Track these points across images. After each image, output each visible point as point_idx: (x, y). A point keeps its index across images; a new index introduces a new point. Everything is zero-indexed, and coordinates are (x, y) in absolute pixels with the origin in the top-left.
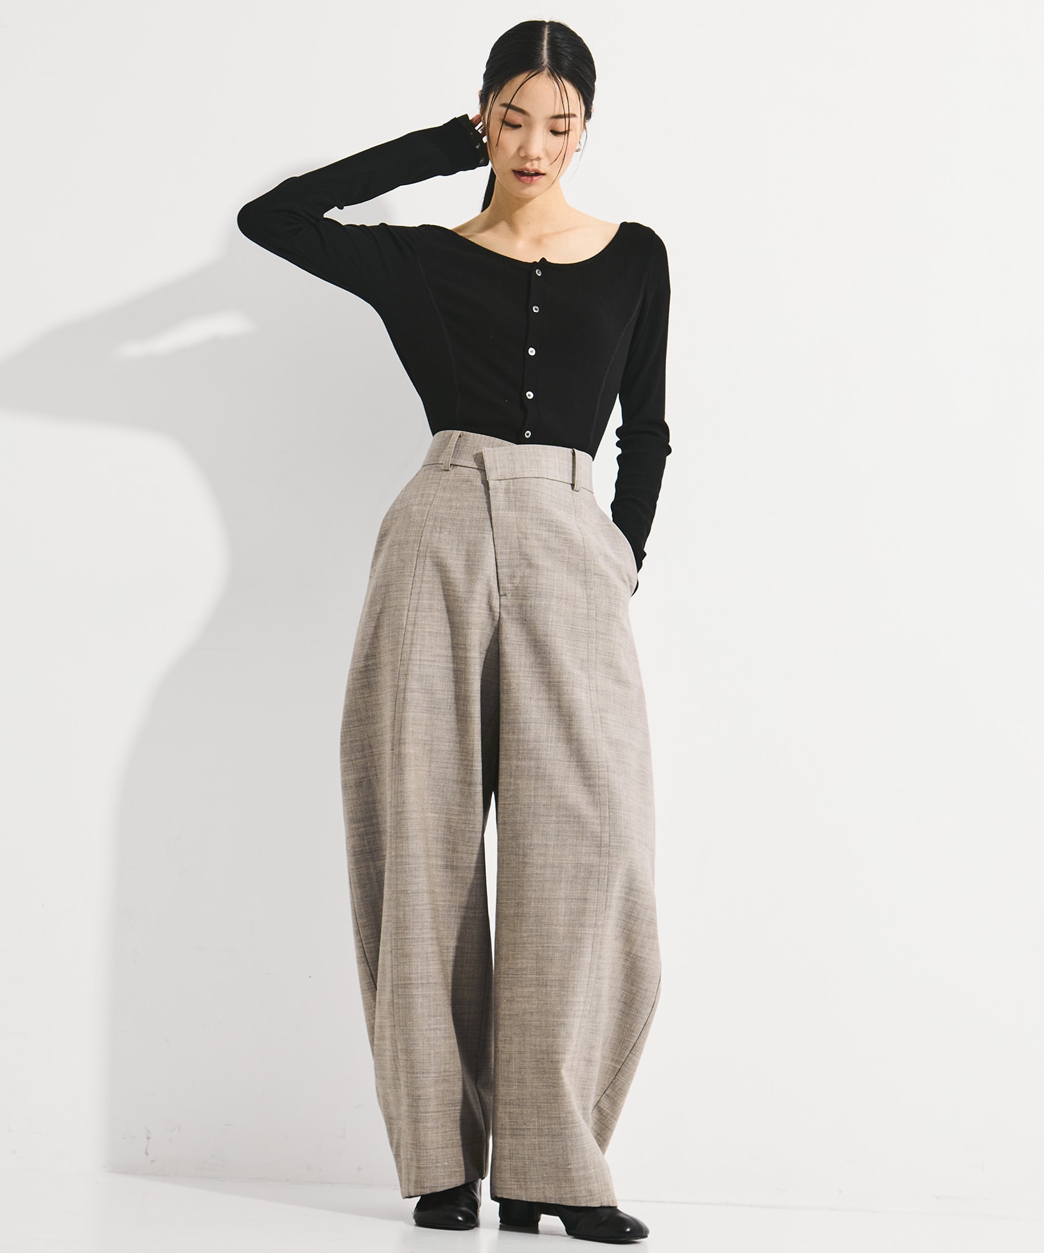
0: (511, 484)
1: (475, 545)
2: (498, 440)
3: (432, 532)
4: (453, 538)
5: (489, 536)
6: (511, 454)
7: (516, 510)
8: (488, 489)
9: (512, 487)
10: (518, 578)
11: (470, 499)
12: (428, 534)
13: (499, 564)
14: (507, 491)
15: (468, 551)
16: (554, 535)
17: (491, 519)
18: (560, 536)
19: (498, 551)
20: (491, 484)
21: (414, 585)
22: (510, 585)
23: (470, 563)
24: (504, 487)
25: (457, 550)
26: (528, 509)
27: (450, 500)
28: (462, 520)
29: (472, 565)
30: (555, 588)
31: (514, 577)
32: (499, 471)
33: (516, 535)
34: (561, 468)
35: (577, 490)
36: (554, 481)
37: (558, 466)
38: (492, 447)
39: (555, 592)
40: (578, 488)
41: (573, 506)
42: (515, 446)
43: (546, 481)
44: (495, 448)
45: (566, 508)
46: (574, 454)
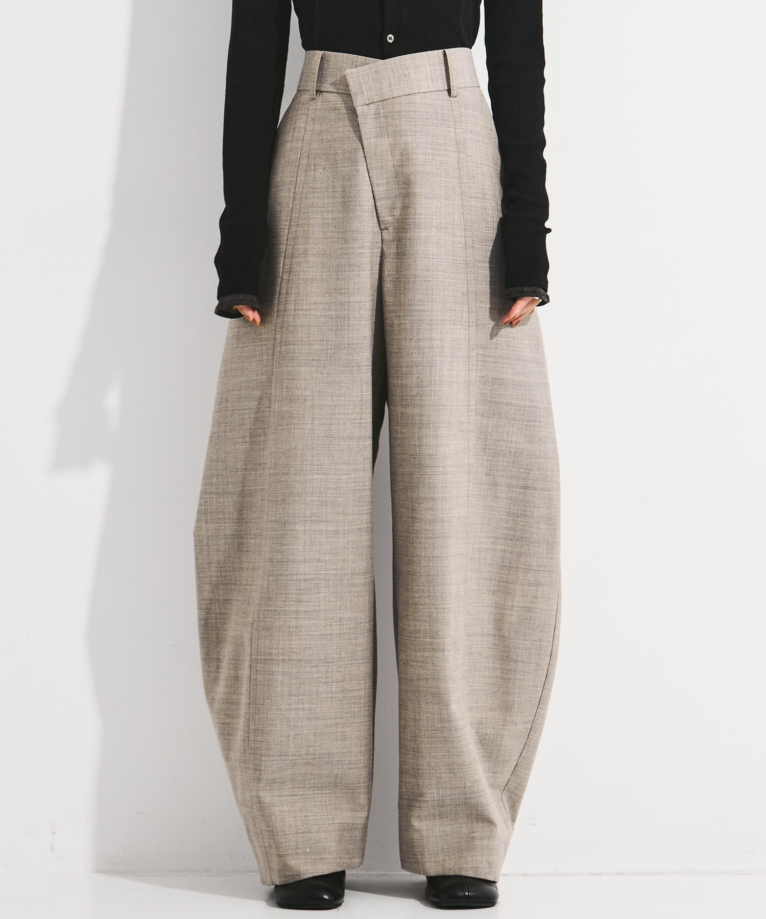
0: (381, 107)
1: (349, 179)
2: (361, 58)
3: (306, 171)
4: (329, 175)
5: (362, 168)
6: (377, 72)
7: (388, 136)
8: (357, 116)
9: (382, 111)
10: (398, 210)
11: (340, 129)
12: (304, 174)
13: (377, 197)
14: (377, 115)
15: (343, 187)
16: (431, 158)
17: (363, 149)
18: (437, 158)
19: (374, 183)
20: (359, 110)
21: (290, 229)
22: (390, 218)
23: (347, 200)
24: (373, 111)
25: (333, 187)
26: (402, 133)
28: (335, 154)
29: (349, 201)
30: (434, 217)
31: (394, 208)
32: (365, 94)
33: (391, 164)
34: (433, 76)
35: (455, 95)
36: (428, 93)
37: (429, 75)
38: (356, 67)
39: (434, 221)
40: (455, 92)
41: (452, 117)
42: (380, 62)
43: (418, 96)
44: (359, 68)
45: (443, 122)
46: (445, 55)
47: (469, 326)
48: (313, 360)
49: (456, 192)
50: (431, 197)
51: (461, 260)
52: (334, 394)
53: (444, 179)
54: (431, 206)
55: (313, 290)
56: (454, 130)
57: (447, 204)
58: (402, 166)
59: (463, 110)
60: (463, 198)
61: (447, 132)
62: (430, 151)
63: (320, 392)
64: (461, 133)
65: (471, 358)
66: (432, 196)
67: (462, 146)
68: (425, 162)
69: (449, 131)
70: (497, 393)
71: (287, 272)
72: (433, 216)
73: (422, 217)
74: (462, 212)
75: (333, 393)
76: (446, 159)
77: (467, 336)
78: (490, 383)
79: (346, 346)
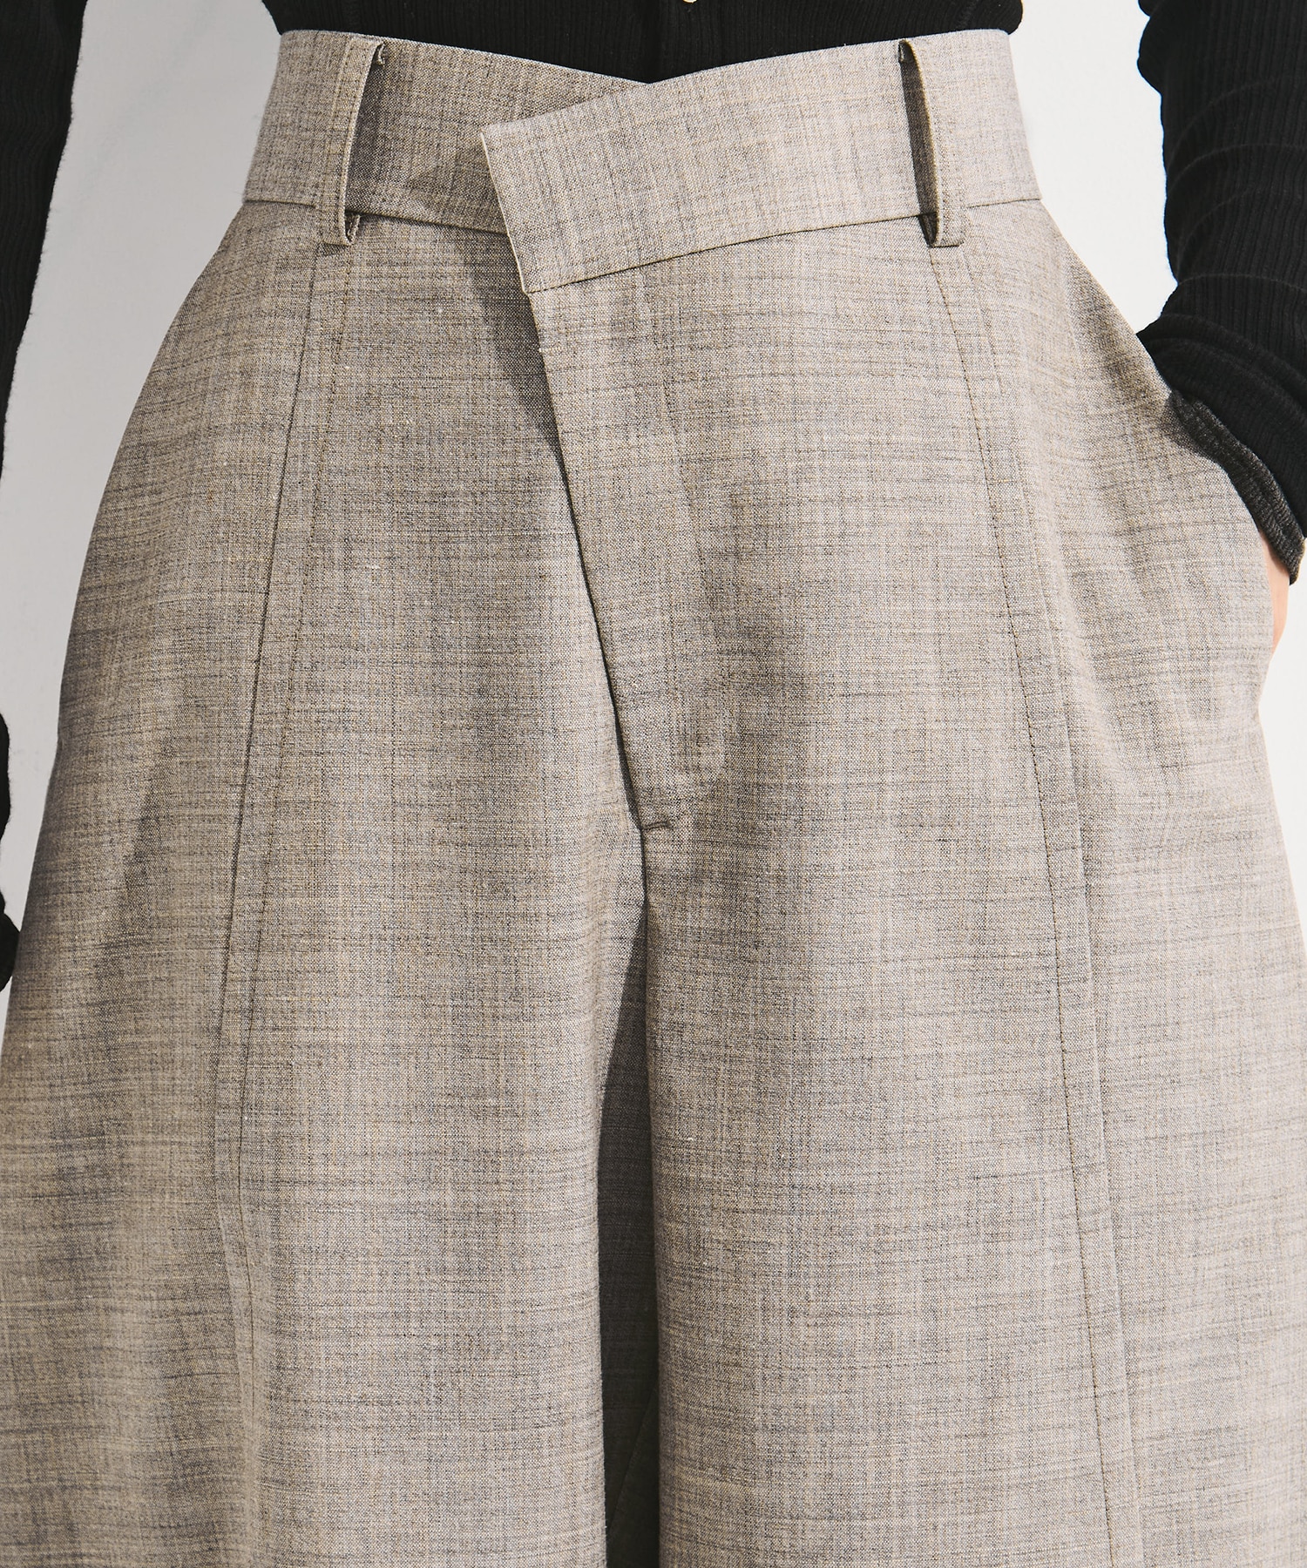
0: (640, 292)
1: (507, 612)
2: (549, 75)
3: (308, 568)
4: (413, 589)
5: (562, 565)
6: (621, 140)
7: (674, 421)
8: (534, 334)
9: (645, 313)
10: (719, 746)
11: (459, 389)
12: (297, 579)
13: (623, 690)
14: (624, 330)
15: (480, 645)
16: (866, 515)
17: (565, 478)
18: (891, 516)
19: (617, 620)
20: (544, 307)
21: (246, 823)
22: (681, 779)
23: (498, 704)
24: (605, 312)
25: (436, 643)
26: (737, 410)
27: (369, 400)
28: (440, 497)
29: (506, 711)
30: (889, 778)
31: (698, 738)
32: (573, 237)
33: (688, 544)
34: (861, 155)
35: (954, 237)
36: (841, 234)
37: (846, 152)
38: (528, 113)
39: (889, 796)
40: (956, 224)
41: (948, 330)
42: (637, 92)
43: (804, 245)
44: (541, 120)
45: (916, 356)
46: (908, 63)
47: (1081, 1232)
48: (363, 1400)
49: (992, 655)
50: (872, 690)
51: (1028, 955)
52: (457, 1547)
53: (929, 607)
54: (873, 728)
55: (356, 1095)
56: (960, 386)
57: (953, 715)
58: (736, 554)
59: (991, 301)
60: (1028, 679)
61: (932, 398)
62: (863, 485)
63: (395, 1538)
64: (993, 396)
65: (1101, 1369)
66: (878, 684)
67: (1005, 454)
68: (842, 535)
69: (939, 394)
70: (1220, 1491)
71: (241, 1011)
72: (881, 772)
73: (833, 780)
74: (1026, 741)
75: (452, 1540)
76: (938, 518)
77: (1076, 1276)
78: (1192, 1456)
79: (504, 1339)
